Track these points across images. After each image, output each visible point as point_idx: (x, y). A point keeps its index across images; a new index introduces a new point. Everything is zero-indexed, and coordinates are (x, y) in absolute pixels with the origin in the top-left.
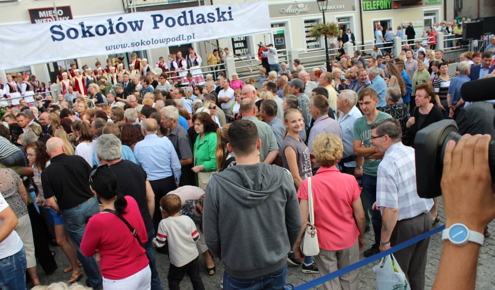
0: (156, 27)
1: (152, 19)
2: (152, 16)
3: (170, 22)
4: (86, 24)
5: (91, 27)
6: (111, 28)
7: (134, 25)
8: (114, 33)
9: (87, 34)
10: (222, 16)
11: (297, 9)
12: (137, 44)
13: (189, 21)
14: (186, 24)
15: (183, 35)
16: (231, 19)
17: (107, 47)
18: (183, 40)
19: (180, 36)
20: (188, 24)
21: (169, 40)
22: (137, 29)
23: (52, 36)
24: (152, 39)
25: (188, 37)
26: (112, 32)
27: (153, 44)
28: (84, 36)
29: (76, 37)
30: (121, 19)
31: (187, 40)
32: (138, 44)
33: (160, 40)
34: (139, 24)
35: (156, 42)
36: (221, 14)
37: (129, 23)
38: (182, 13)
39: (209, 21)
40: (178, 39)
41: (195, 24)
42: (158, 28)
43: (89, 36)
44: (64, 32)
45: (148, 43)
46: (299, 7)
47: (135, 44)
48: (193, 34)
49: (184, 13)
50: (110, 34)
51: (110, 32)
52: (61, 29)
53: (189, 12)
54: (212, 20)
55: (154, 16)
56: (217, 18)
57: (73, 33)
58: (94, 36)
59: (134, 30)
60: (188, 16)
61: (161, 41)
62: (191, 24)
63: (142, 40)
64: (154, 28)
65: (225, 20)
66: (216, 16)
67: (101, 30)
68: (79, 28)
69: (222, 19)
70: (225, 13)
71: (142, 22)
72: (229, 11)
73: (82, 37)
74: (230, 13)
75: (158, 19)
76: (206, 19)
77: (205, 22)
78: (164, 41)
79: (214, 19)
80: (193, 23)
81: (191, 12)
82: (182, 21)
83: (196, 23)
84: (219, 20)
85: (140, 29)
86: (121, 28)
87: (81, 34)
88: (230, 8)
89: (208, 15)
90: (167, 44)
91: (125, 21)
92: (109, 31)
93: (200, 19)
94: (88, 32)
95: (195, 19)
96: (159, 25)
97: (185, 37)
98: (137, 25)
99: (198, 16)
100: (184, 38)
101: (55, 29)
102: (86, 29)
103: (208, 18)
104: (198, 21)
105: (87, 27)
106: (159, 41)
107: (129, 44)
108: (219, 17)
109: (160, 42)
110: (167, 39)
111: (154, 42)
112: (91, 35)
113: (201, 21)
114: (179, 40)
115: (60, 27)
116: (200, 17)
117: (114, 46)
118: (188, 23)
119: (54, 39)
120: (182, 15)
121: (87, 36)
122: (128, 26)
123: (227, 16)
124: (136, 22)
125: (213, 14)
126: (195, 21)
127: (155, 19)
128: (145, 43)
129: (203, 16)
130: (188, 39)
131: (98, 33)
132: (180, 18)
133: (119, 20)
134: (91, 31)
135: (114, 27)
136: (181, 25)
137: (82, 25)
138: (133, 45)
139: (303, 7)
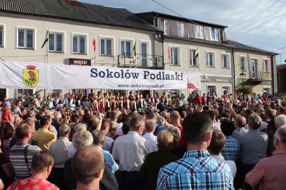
0: (145, 78)
1: (143, 73)
2: (144, 71)
3: (153, 77)
4: (110, 70)
5: (112, 72)
6: (122, 75)
8: (124, 78)
9: (110, 76)
10: (178, 77)
11: (204, 79)
12: (134, 86)
13: (162, 78)
15: (158, 85)
16: (182, 80)
17: (119, 85)
18: (158, 87)
19: (156, 85)
20: (161, 79)
22: (135, 77)
23: (91, 74)
24: (142, 84)
25: (160, 86)
26: (123, 77)
27: (142, 87)
28: (108, 77)
29: (104, 76)
30: (128, 70)
31: (159, 88)
33: (146, 86)
34: (137, 75)
35: (144, 86)
36: (177, 76)
38: (159, 72)
39: (172, 79)
40: (155, 86)
43: (111, 77)
44: (98, 73)
45: (140, 86)
46: (206, 78)
48: (163, 85)
49: (160, 72)
50: (121, 78)
52: (97, 71)
54: (173, 79)
55: (145, 72)
56: (175, 78)
57: (102, 74)
58: (113, 77)
59: (134, 78)
62: (163, 79)
63: (137, 84)
64: (144, 79)
65: (179, 80)
66: (175, 77)
67: (117, 75)
68: (106, 72)
69: (178, 79)
70: (179, 75)
71: (138, 74)
72: (181, 75)
73: (107, 77)
74: (182, 76)
75: (147, 74)
76: (170, 78)
77: (170, 79)
78: (148, 86)
79: (174, 78)
80: (164, 79)
81: (163, 73)
82: (159, 77)
84: (176, 79)
85: (137, 78)
86: (128, 75)
87: (106, 76)
88: (182, 74)
90: (150, 88)
91: (130, 72)
92: (121, 76)
93: (167, 77)
96: (147, 77)
97: (159, 86)
98: (136, 75)
99: (166, 75)
101: (94, 71)
103: (171, 77)
104: (166, 78)
105: (110, 72)
107: (130, 86)
108: (176, 78)
110: (150, 86)
112: (112, 77)
113: (168, 78)
114: (156, 87)
115: (96, 70)
116: (168, 76)
117: (123, 85)
118: (161, 78)
119: (92, 76)
120: (159, 73)
121: (109, 77)
122: (131, 75)
123: (180, 77)
124: (135, 74)
125: (174, 75)
126: (165, 78)
127: (145, 74)
128: (138, 86)
131: (115, 76)
132: (158, 75)
133: (127, 71)
134: (112, 74)
135: (124, 74)
136: (158, 79)
137: (108, 70)
138: (132, 86)
139: (207, 78)
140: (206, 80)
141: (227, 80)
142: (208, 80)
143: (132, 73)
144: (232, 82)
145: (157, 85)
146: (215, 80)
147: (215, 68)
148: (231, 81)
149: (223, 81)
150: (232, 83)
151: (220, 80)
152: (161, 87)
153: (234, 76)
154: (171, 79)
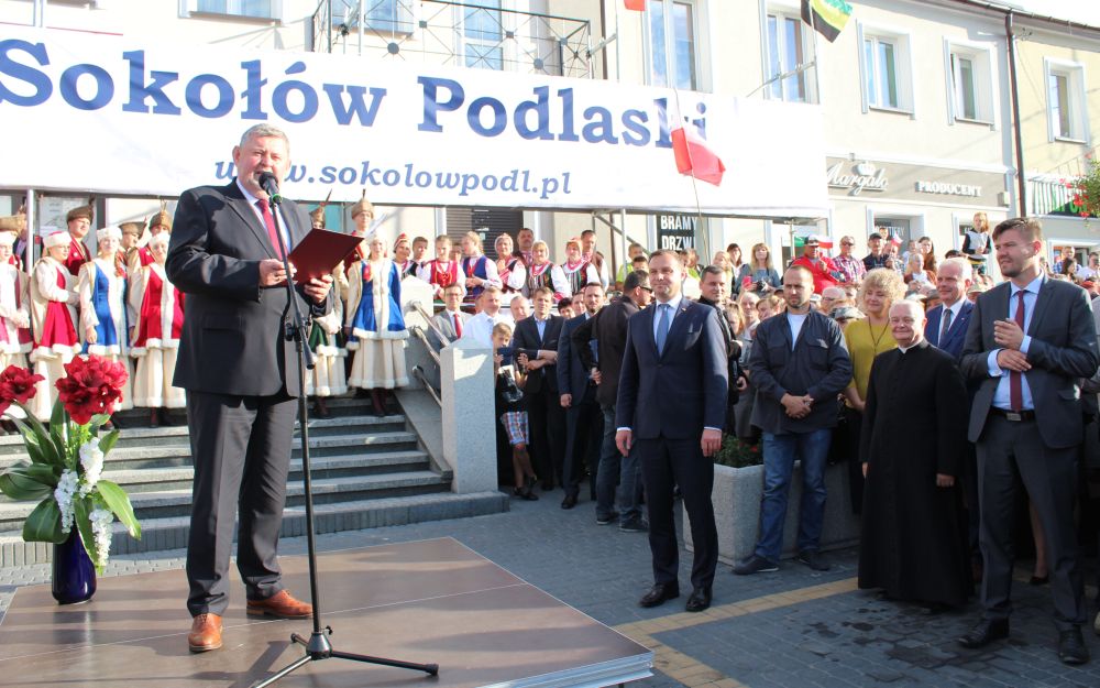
0: (430, 123)
1: (419, 91)
2: (422, 79)
3: (487, 117)
4: (151, 65)
5: (174, 76)
6: (253, 95)
7: (347, 99)
8: (263, 115)
9: (151, 101)
11: (855, 179)
12: (345, 176)
13: (556, 125)
14: (543, 131)
15: (526, 173)
17: (218, 165)
18: (524, 189)
19: (515, 172)
20: (551, 137)
21: (471, 182)
22: (355, 116)
24: (410, 167)
25: (546, 182)
26: (253, 112)
27: (408, 184)
28: (135, 105)
29: (99, 102)
30: (299, 67)
31: (540, 192)
32: (348, 176)
33: (439, 176)
34: (368, 99)
35: (423, 179)
37: (327, 88)
38: (536, 90)
39: (628, 139)
40: (508, 183)
41: (576, 138)
42: (440, 129)
43: (156, 110)
44: (54, 73)
45: (391, 178)
46: (863, 172)
47: (337, 174)
48: (567, 175)
49: (542, 92)
50: (245, 115)
51: (245, 109)
52: (44, 60)
53: (561, 93)
54: (638, 137)
55: (430, 85)
56: (655, 136)
57: (87, 87)
58: (177, 111)
59: (343, 118)
60: (555, 105)
61: (443, 181)
62: (562, 137)
63: (366, 164)
64: (421, 127)
66: (653, 127)
67: (210, 96)
68: (121, 75)
71: (379, 94)
72: (699, 116)
73: (126, 108)
74: (700, 124)
75: (444, 95)
76: (618, 128)
77: (614, 141)
78: (453, 181)
79: (646, 133)
80: (568, 135)
81: (566, 94)
82: (532, 120)
83: (581, 137)
84: (662, 144)
85: (367, 119)
86: (295, 101)
87: (122, 92)
88: (703, 109)
89: (626, 118)
90: (464, 193)
91: (314, 77)
92: (241, 104)
93: (596, 125)
94: (155, 92)
95: (579, 123)
96: (442, 117)
97: (535, 181)
98: (357, 103)
99: (589, 114)
100: (530, 186)
101: (19, 56)
102: (148, 81)
103: (625, 129)
104: (588, 131)
105: (154, 74)
106: (434, 179)
107: (315, 171)
108: (663, 134)
109: (439, 185)
110: (466, 178)
111: (412, 180)
112: (165, 106)
113: (598, 132)
114: (513, 188)
115: (40, 52)
116: (597, 118)
118: (551, 131)
119: (2, 94)
121: (145, 109)
122: (324, 100)
124: (356, 92)
125: (643, 117)
126: (578, 130)
127: (430, 94)
128: (378, 177)
129: (607, 115)
130: (545, 191)
131: (195, 104)
132: (525, 106)
133: (290, 71)
134: (167, 90)
135: (267, 94)
136: (525, 133)
137: (136, 61)
138: (328, 174)
139: (872, 173)
140: (866, 181)
141: (979, 188)
142: (877, 183)
143: (334, 91)
144: (1007, 198)
145: (520, 178)
146: (917, 184)
147: (911, 116)
148: (1001, 196)
149: (959, 189)
150: (1007, 206)
151: (943, 187)
152: (551, 186)
153: (1016, 167)
154: (625, 135)
